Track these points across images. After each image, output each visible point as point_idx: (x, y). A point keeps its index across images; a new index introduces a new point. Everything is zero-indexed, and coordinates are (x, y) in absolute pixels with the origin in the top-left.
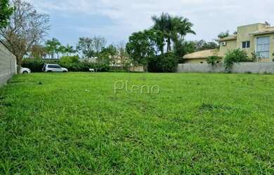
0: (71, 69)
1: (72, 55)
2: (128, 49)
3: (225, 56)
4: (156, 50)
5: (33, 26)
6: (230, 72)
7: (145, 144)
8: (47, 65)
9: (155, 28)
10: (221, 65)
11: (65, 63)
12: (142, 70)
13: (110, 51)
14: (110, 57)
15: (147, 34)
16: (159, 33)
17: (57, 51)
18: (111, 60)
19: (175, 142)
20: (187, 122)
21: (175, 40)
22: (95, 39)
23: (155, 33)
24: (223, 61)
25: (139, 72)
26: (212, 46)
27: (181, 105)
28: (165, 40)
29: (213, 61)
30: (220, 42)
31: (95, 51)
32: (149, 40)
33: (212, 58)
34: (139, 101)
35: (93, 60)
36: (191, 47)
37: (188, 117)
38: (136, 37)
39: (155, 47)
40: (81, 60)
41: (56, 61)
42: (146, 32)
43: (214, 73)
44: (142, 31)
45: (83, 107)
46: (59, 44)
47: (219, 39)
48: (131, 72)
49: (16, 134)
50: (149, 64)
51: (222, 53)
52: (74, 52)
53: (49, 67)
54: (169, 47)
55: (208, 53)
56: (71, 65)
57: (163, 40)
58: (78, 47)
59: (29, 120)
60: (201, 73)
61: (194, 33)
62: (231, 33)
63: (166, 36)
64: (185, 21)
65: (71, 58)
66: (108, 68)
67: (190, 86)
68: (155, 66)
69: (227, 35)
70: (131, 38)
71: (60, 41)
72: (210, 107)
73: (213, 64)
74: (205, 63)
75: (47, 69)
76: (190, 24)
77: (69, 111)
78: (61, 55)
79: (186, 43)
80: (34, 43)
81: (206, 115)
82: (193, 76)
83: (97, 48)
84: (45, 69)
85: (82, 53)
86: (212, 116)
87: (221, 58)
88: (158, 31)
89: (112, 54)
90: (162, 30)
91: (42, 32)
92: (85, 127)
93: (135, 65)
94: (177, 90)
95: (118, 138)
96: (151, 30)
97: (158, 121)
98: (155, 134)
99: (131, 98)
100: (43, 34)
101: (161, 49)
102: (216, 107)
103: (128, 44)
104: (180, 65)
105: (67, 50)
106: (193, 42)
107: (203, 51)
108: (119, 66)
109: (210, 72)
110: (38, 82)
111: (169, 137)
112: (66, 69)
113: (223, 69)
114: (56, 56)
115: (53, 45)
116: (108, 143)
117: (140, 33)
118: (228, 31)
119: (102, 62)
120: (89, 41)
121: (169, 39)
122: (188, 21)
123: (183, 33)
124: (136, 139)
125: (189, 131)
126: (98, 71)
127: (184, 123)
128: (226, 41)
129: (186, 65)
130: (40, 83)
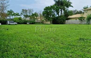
0: (19, 23)
1: (19, 17)
2: (44, 14)
3: (86, 17)
4: (56, 14)
5: (2, 4)
6: (89, 24)
7: (58, 55)
8: (8, 21)
9: (55, 5)
10: (85, 21)
11: (16, 20)
12: (50, 23)
13: (36, 15)
14: (35, 17)
15: (52, 7)
16: (57, 7)
17: (12, 15)
18: (36, 19)
19: (71, 54)
20: (74, 46)
21: (64, 10)
22: (29, 10)
23: (55, 7)
24: (86, 19)
25: (48, 24)
26: (80, 13)
27: (70, 38)
28: (60, 10)
29: (81, 19)
30: (84, 10)
31: (29, 15)
32: (53, 10)
33: (81, 18)
34: (52, 37)
35: (28, 19)
36: (71, 13)
37: (74, 44)
38: (47, 9)
39: (56, 13)
40: (23, 19)
41: (12, 20)
42: (51, 7)
43: (82, 24)
44: (50, 6)
45: (29, 40)
46: (13, 12)
47: (84, 9)
48: (45, 24)
49: (5, 51)
50: (53, 21)
51: (85, 15)
52: (20, 15)
53: (9, 22)
54: (61, 13)
55: (79, 16)
56: (18, 21)
57: (59, 10)
58: (21, 14)
59: (8, 45)
60: (76, 24)
61: (72, 7)
62: (89, 7)
63: (60, 8)
64: (68, 1)
65: (18, 18)
66: (35, 22)
67: (72, 30)
68: (55, 21)
69: (87, 8)
70: (45, 9)
71: (13, 11)
72: (83, 39)
73: (81, 20)
74: (78, 20)
75: (8, 23)
76: (71, 3)
77: (23, 42)
78: (14, 17)
79: (69, 11)
80: (2, 12)
81: (82, 43)
82: (73, 26)
83: (30, 14)
84: (7, 23)
85: (23, 16)
86: (85, 43)
87: (85, 18)
88: (57, 6)
89: (36, 16)
90: (58, 5)
91: (6, 7)
92: (32, 48)
93: (46, 21)
94: (67, 32)
95: (47, 53)
96: (54, 5)
97: (62, 46)
98: (62, 51)
99: (48, 36)
100: (6, 8)
101: (58, 14)
102: (86, 39)
103: (43, 12)
104: (66, 21)
105: (17, 15)
106: (72, 11)
107: (77, 15)
108: (39, 21)
109: (80, 24)
110: (6, 29)
111: (68, 52)
112: (16, 23)
113: (86, 22)
114: (12, 17)
115: (10, 12)
116: (43, 55)
117: (49, 7)
118: (88, 6)
119: (32, 20)
120: (26, 11)
121: (61, 10)
122: (70, 2)
123: (68, 7)
124: (54, 53)
125: (76, 50)
126: (31, 24)
127: (73, 46)
128: (87, 10)
129: (69, 21)
130: (7, 30)
